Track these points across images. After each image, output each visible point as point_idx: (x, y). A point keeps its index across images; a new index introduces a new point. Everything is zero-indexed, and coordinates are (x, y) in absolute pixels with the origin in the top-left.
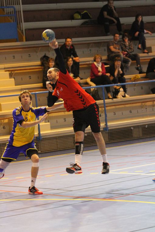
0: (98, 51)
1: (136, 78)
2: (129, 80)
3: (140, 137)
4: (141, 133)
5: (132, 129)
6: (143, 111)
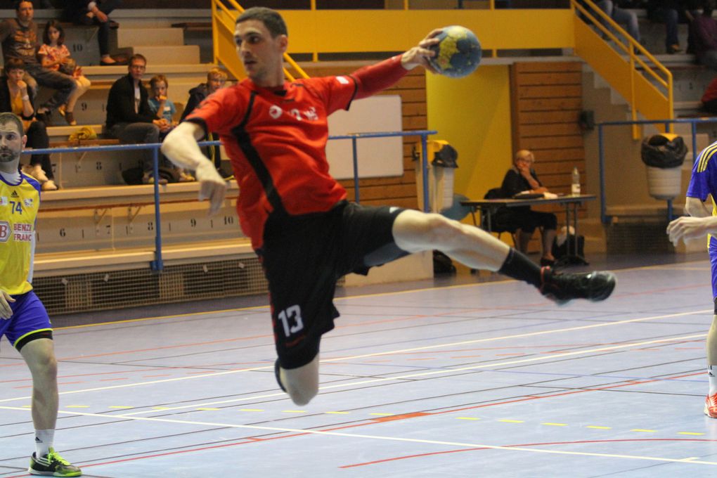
1: (84, 137)
2: (61, 141)
3: (86, 308)
4: (89, 295)
5: (63, 285)
6: (98, 234)
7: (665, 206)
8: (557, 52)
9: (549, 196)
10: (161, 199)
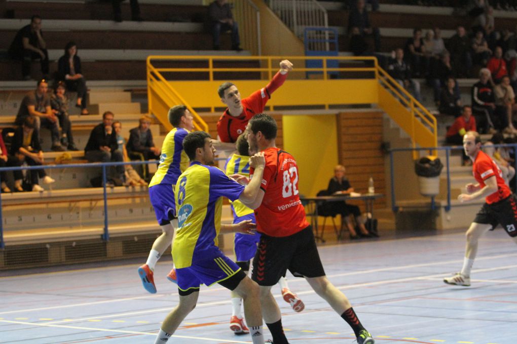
0: (2, 106)
1: (64, 158)
2: (50, 161)
3: (61, 263)
4: (63, 255)
5: (46, 248)
6: (72, 218)
7: (429, 200)
8: (367, 106)
9: (354, 195)
10: (108, 197)
